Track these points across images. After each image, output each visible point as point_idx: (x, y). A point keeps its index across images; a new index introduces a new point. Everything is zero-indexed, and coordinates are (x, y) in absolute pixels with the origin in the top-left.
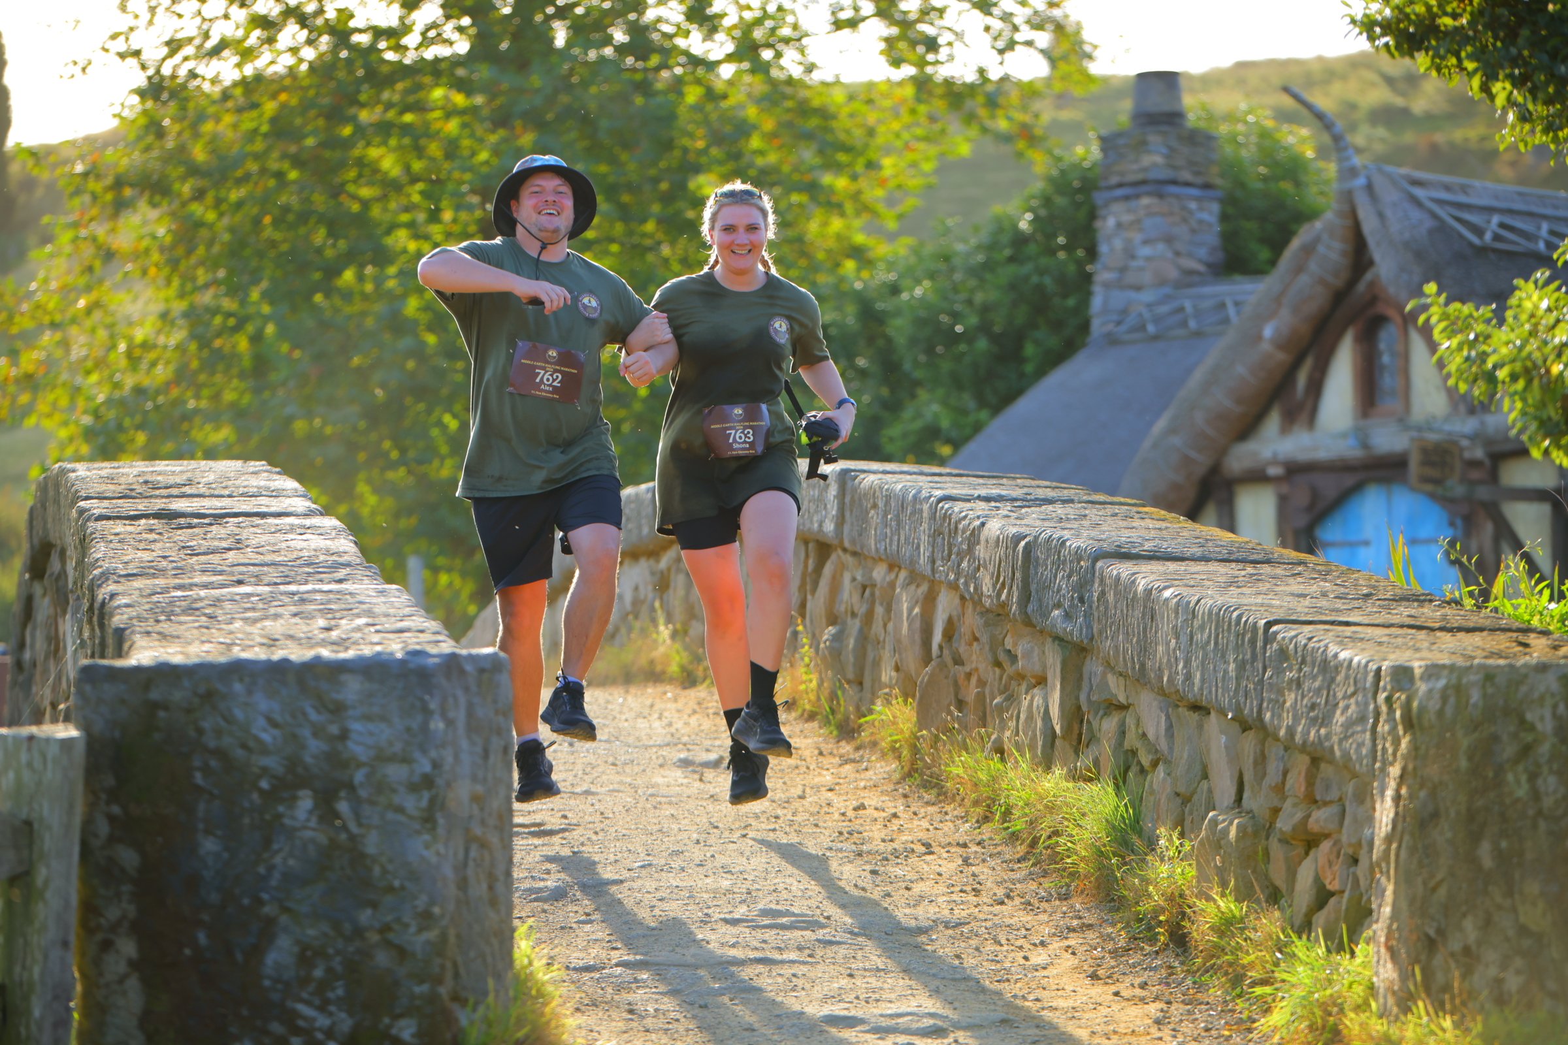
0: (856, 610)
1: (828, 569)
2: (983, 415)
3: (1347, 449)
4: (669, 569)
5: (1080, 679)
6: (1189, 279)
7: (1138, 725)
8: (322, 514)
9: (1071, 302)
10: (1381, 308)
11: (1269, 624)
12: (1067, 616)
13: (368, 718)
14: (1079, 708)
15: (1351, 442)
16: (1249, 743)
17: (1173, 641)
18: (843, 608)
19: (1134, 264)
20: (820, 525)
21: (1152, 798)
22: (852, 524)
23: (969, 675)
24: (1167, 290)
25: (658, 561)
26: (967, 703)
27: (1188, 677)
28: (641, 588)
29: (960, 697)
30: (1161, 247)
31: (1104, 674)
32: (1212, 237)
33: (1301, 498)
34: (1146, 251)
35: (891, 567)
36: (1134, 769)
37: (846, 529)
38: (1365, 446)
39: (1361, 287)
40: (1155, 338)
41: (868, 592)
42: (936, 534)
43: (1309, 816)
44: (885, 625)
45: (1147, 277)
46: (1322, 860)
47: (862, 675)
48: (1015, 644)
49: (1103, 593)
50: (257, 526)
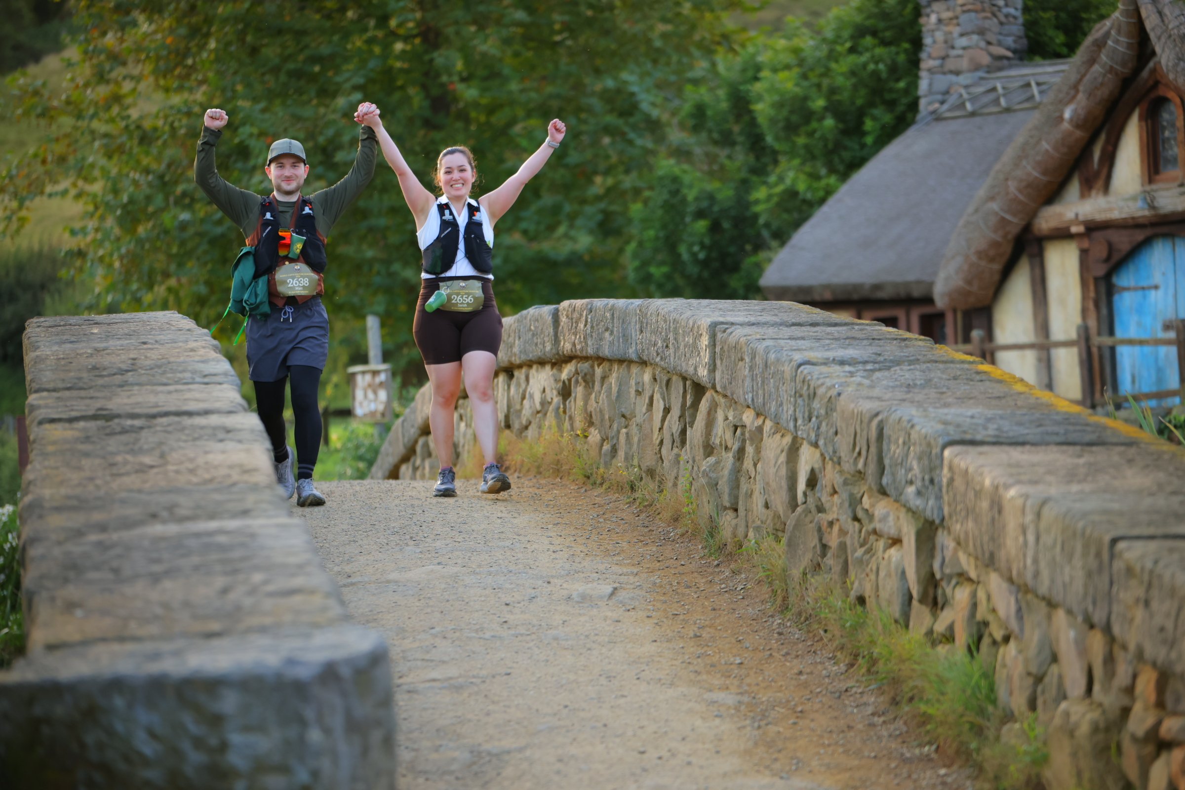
0: (729, 446)
1: (704, 405)
2: (832, 180)
3: (1137, 210)
4: (570, 380)
5: (933, 548)
6: (999, 63)
7: (989, 598)
8: (245, 410)
9: (902, 84)
10: (1162, 91)
11: (1114, 541)
12: (919, 493)
13: (247, 729)
14: (933, 575)
15: (1140, 204)
16: (1097, 642)
17: (1021, 539)
18: (717, 441)
19: (954, 53)
20: (695, 369)
21: (1005, 671)
22: (723, 372)
23: (831, 524)
24: (981, 74)
25: (560, 370)
26: (830, 548)
27: (1036, 574)
28: (548, 391)
29: (824, 541)
30: (975, 37)
31: (955, 551)
32: (1017, 29)
33: (1099, 251)
34: (963, 42)
35: (758, 415)
36: (986, 641)
37: (718, 375)
38: (1152, 207)
39: (1145, 73)
40: (973, 114)
41: (739, 431)
42: (798, 394)
43: (1159, 724)
44: (755, 465)
45: (964, 64)
46: (1175, 767)
47: (737, 503)
48: (873, 506)
49: (951, 481)
50: (183, 429)
